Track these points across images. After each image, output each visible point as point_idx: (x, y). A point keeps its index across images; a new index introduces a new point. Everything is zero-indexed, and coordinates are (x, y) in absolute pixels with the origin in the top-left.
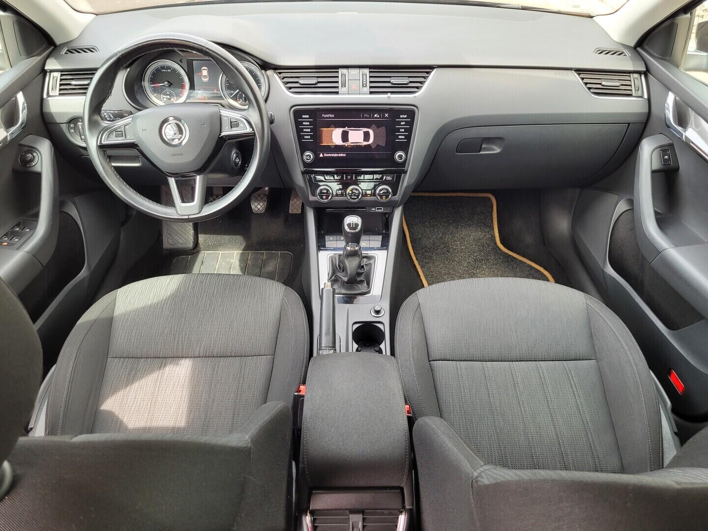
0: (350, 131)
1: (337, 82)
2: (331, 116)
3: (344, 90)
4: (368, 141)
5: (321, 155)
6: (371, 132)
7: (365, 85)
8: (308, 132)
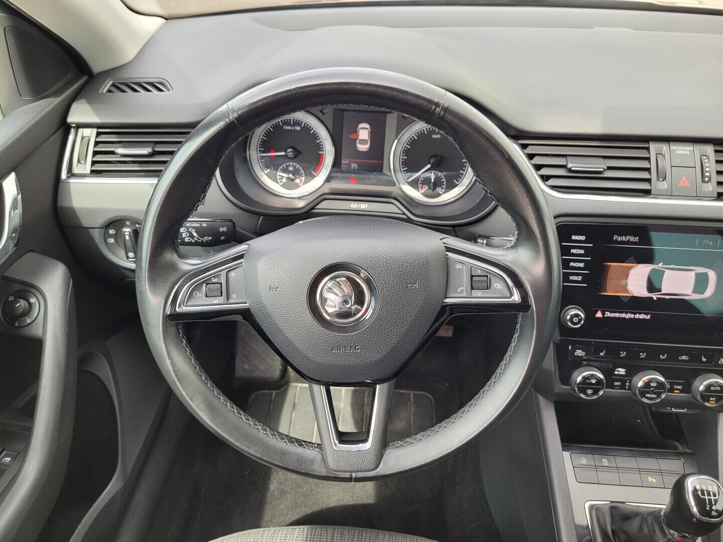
0: (667, 272)
1: (648, 170)
2: (632, 239)
3: (664, 185)
4: (703, 294)
5: (599, 315)
6: (712, 275)
7: (707, 179)
8: (579, 268)
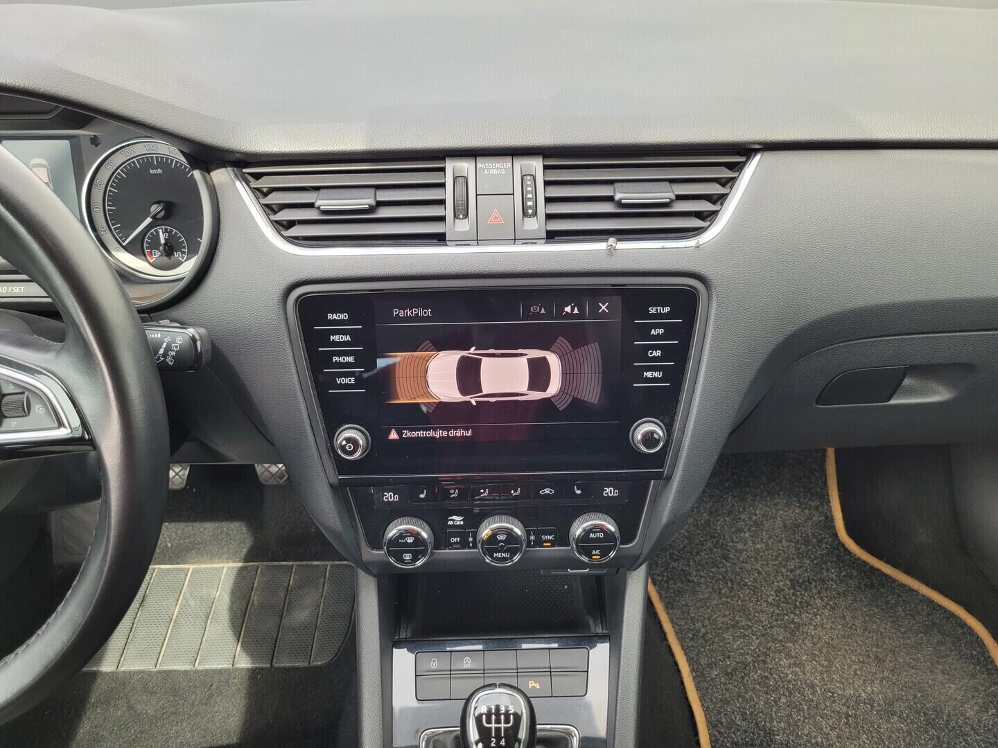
0: (485, 360)
1: (442, 202)
2: (422, 312)
3: (462, 227)
4: (544, 389)
5: (394, 435)
6: (554, 361)
7: (530, 211)
8: (348, 365)
